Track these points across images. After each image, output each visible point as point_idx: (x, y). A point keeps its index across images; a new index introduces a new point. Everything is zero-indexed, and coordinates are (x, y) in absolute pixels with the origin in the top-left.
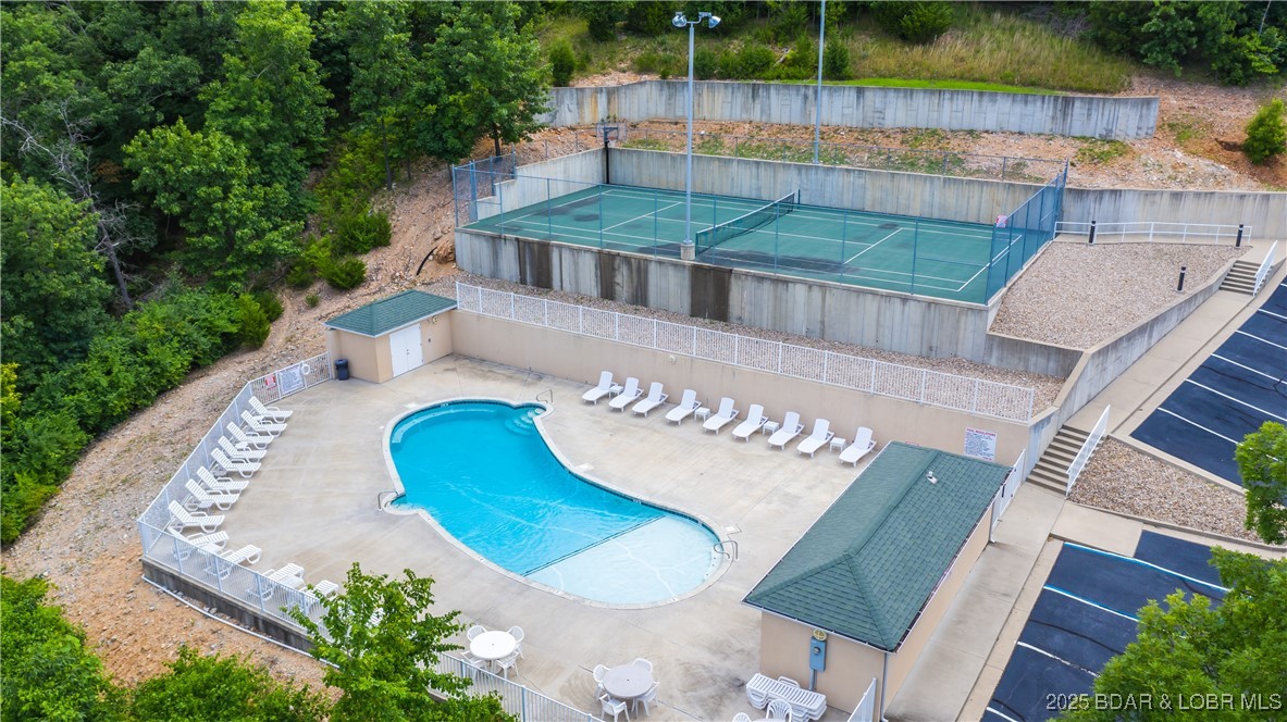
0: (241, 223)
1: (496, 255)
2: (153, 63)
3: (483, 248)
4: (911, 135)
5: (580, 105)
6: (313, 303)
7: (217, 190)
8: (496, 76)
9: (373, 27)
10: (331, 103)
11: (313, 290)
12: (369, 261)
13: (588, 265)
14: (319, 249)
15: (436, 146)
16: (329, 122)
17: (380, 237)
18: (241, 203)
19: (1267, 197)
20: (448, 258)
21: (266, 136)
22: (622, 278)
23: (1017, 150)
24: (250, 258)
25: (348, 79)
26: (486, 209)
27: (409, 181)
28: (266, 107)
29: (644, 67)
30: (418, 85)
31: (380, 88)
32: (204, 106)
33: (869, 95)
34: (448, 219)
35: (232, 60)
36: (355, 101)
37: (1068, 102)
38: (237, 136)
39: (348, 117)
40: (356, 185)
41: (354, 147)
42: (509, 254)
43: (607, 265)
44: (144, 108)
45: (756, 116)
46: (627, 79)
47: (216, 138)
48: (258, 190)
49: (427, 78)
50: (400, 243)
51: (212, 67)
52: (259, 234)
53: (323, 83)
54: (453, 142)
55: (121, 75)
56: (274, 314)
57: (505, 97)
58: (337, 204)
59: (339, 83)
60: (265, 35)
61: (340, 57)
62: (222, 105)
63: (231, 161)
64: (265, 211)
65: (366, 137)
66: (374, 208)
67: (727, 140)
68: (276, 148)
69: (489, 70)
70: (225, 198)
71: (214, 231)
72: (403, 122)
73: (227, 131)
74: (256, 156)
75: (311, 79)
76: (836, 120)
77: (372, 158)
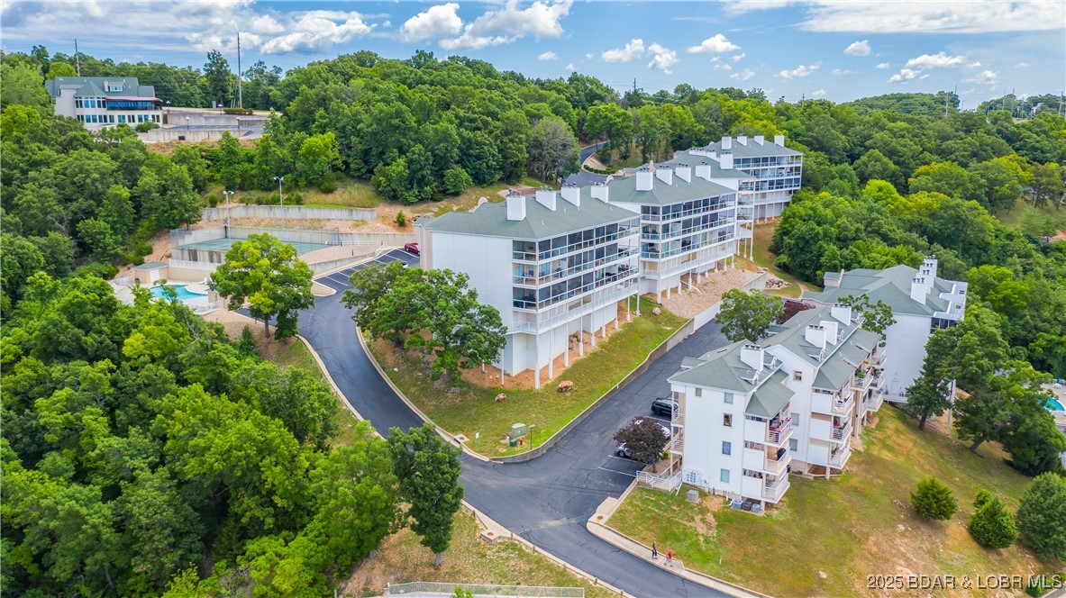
0: (109, 245)
1: (182, 254)
2: (82, 203)
3: (179, 252)
4: (313, 221)
5: (218, 213)
6: (129, 269)
7: (102, 236)
8: (184, 206)
9: (149, 192)
10: (135, 213)
11: (129, 266)
12: (146, 258)
13: (206, 254)
14: (131, 255)
15: (167, 225)
16: (134, 219)
17: (150, 252)
18: (109, 240)
19: (394, 235)
20: (169, 256)
21: (115, 222)
22: (215, 257)
23: (338, 224)
24: (111, 255)
25: (141, 206)
26: (181, 243)
27: (160, 236)
28: (116, 214)
29: (242, 201)
30: (162, 208)
31: (150, 209)
32: (98, 214)
33: (302, 209)
34: (170, 246)
35: (105, 202)
36: (142, 213)
37: (352, 211)
38: (107, 223)
39: (140, 218)
40: (143, 238)
41: (142, 227)
42: (186, 253)
43: (211, 254)
44: (80, 215)
45: (272, 216)
46: (235, 205)
47: (102, 223)
48: (113, 237)
49: (164, 206)
50: (155, 253)
51: (99, 204)
52: (114, 249)
53: (133, 208)
54: (172, 224)
55: (73, 206)
56: (118, 271)
57: (187, 211)
58: (137, 243)
59: (138, 207)
60: (116, 195)
61: (138, 199)
62: (103, 214)
63: (106, 229)
64: (116, 243)
65: (146, 223)
66: (148, 244)
67: (263, 223)
68: (118, 226)
69: (183, 204)
70: (104, 239)
71: (101, 248)
72: (158, 220)
73: (104, 221)
74: (112, 228)
75: (129, 206)
76: (294, 217)
77: (148, 230)
